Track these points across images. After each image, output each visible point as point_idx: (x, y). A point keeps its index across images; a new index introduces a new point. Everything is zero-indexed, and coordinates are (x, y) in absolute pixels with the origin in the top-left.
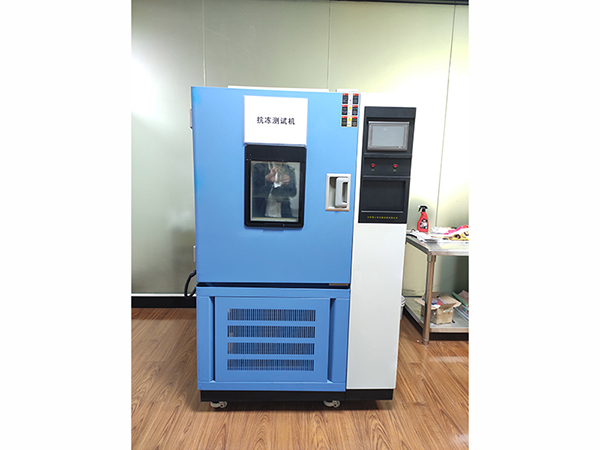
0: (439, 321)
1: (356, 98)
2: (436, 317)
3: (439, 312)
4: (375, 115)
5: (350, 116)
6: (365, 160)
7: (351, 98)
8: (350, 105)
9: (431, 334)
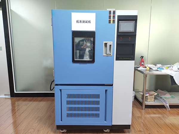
0: (149, 100)
1: (114, 12)
2: (147, 99)
3: (149, 97)
4: (122, 19)
5: (112, 19)
6: (118, 36)
7: (112, 12)
8: (112, 15)
9: (146, 106)
